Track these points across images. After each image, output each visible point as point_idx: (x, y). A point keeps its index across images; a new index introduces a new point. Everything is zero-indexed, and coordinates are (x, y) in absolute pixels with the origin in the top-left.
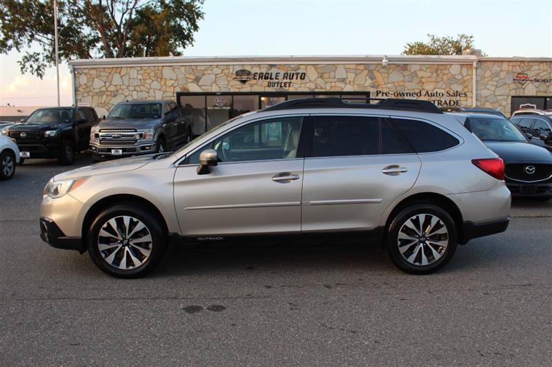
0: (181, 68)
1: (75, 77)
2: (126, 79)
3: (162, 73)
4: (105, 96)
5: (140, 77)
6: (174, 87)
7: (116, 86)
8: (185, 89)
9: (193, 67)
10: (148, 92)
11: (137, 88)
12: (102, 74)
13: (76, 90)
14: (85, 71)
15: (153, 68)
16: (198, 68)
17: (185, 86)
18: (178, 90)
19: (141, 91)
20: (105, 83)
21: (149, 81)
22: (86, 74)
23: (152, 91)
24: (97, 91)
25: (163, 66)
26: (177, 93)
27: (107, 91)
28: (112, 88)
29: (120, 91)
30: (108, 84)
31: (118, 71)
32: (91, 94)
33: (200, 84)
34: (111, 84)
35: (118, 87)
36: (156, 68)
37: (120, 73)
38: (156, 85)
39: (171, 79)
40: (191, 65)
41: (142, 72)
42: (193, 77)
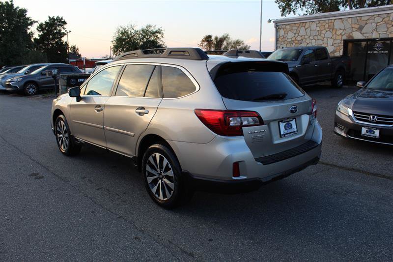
0: (349, 20)
1: (277, 31)
2: (308, 30)
3: (333, 25)
4: (294, 44)
5: (318, 29)
6: (342, 35)
7: (302, 36)
8: (351, 36)
9: (358, 18)
10: (323, 41)
11: (316, 38)
12: (294, 28)
13: (277, 40)
14: (283, 27)
15: (327, 21)
16: (363, 19)
17: (351, 34)
18: (345, 38)
19: (318, 40)
20: (295, 34)
21: (324, 32)
22: (283, 28)
23: (325, 39)
24: (289, 40)
25: (335, 19)
26: (344, 40)
27: (296, 40)
28: (299, 38)
29: (304, 40)
30: (297, 35)
31: (304, 25)
32: (286, 42)
33: (362, 32)
34: (298, 35)
35: (303, 37)
36: (330, 21)
37: (305, 27)
38: (329, 34)
39: (341, 29)
40: (356, 17)
41: (320, 25)
42: (357, 26)
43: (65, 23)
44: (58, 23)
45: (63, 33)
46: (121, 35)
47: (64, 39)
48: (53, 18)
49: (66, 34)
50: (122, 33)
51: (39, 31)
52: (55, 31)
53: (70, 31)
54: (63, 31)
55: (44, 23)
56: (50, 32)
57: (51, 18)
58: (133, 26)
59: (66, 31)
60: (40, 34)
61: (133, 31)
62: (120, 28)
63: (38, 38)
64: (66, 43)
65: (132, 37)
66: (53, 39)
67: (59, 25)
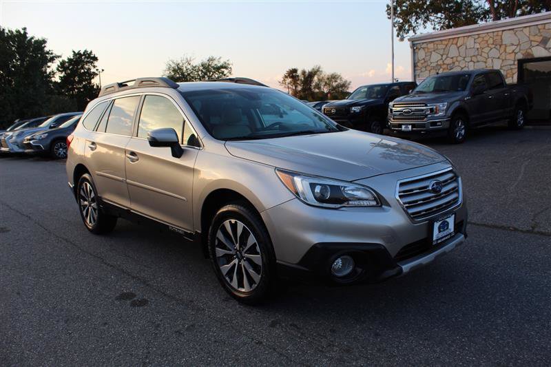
0: (525, 30)
1: (414, 53)
2: (462, 49)
3: (501, 39)
4: (441, 70)
5: (477, 46)
6: (516, 53)
7: (452, 58)
8: (529, 54)
9: (539, 27)
10: (486, 62)
11: (474, 59)
12: (440, 47)
13: (415, 66)
14: (424, 46)
15: (491, 35)
16: (547, 27)
17: (529, 51)
18: (520, 56)
19: (478, 62)
20: (442, 56)
21: (486, 50)
22: (423, 48)
23: (489, 60)
24: (434, 65)
25: (503, 31)
26: (519, 61)
27: (444, 64)
28: (449, 61)
29: (457, 63)
30: (444, 57)
31: (455, 42)
32: (429, 68)
33: (547, 46)
34: (447, 57)
35: (455, 59)
36: (495, 34)
37: (456, 44)
38: (494, 53)
39: (513, 45)
40: (537, 25)
41: (480, 40)
42: (539, 39)
43: (95, 59)
44: (86, 60)
45: (94, 73)
46: (173, 74)
47: (95, 81)
48: (79, 53)
49: (97, 74)
50: (174, 70)
51: (59, 71)
52: (82, 71)
53: (103, 70)
54: (93, 70)
55: (67, 61)
56: (74, 72)
57: (76, 52)
58: (189, 59)
59: (97, 70)
60: (62, 75)
61: (189, 67)
62: (171, 63)
63: (59, 81)
64: (98, 86)
65: (189, 74)
66: (80, 82)
67: (87, 62)
